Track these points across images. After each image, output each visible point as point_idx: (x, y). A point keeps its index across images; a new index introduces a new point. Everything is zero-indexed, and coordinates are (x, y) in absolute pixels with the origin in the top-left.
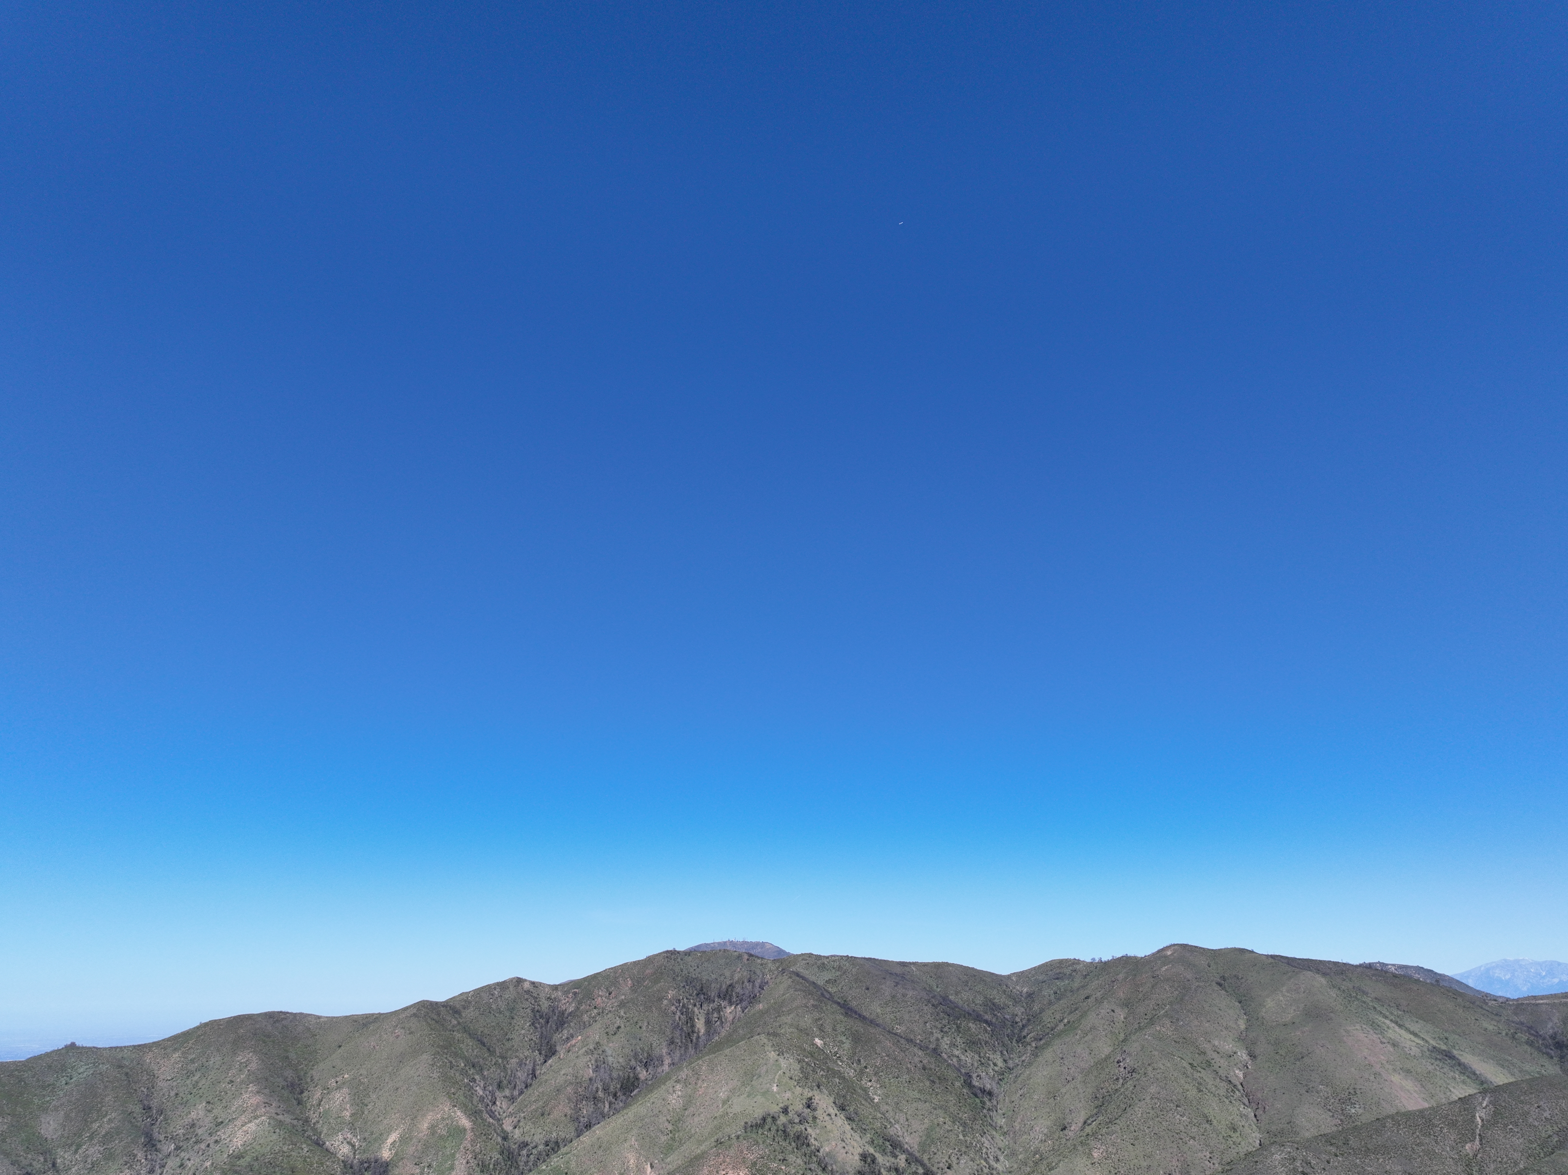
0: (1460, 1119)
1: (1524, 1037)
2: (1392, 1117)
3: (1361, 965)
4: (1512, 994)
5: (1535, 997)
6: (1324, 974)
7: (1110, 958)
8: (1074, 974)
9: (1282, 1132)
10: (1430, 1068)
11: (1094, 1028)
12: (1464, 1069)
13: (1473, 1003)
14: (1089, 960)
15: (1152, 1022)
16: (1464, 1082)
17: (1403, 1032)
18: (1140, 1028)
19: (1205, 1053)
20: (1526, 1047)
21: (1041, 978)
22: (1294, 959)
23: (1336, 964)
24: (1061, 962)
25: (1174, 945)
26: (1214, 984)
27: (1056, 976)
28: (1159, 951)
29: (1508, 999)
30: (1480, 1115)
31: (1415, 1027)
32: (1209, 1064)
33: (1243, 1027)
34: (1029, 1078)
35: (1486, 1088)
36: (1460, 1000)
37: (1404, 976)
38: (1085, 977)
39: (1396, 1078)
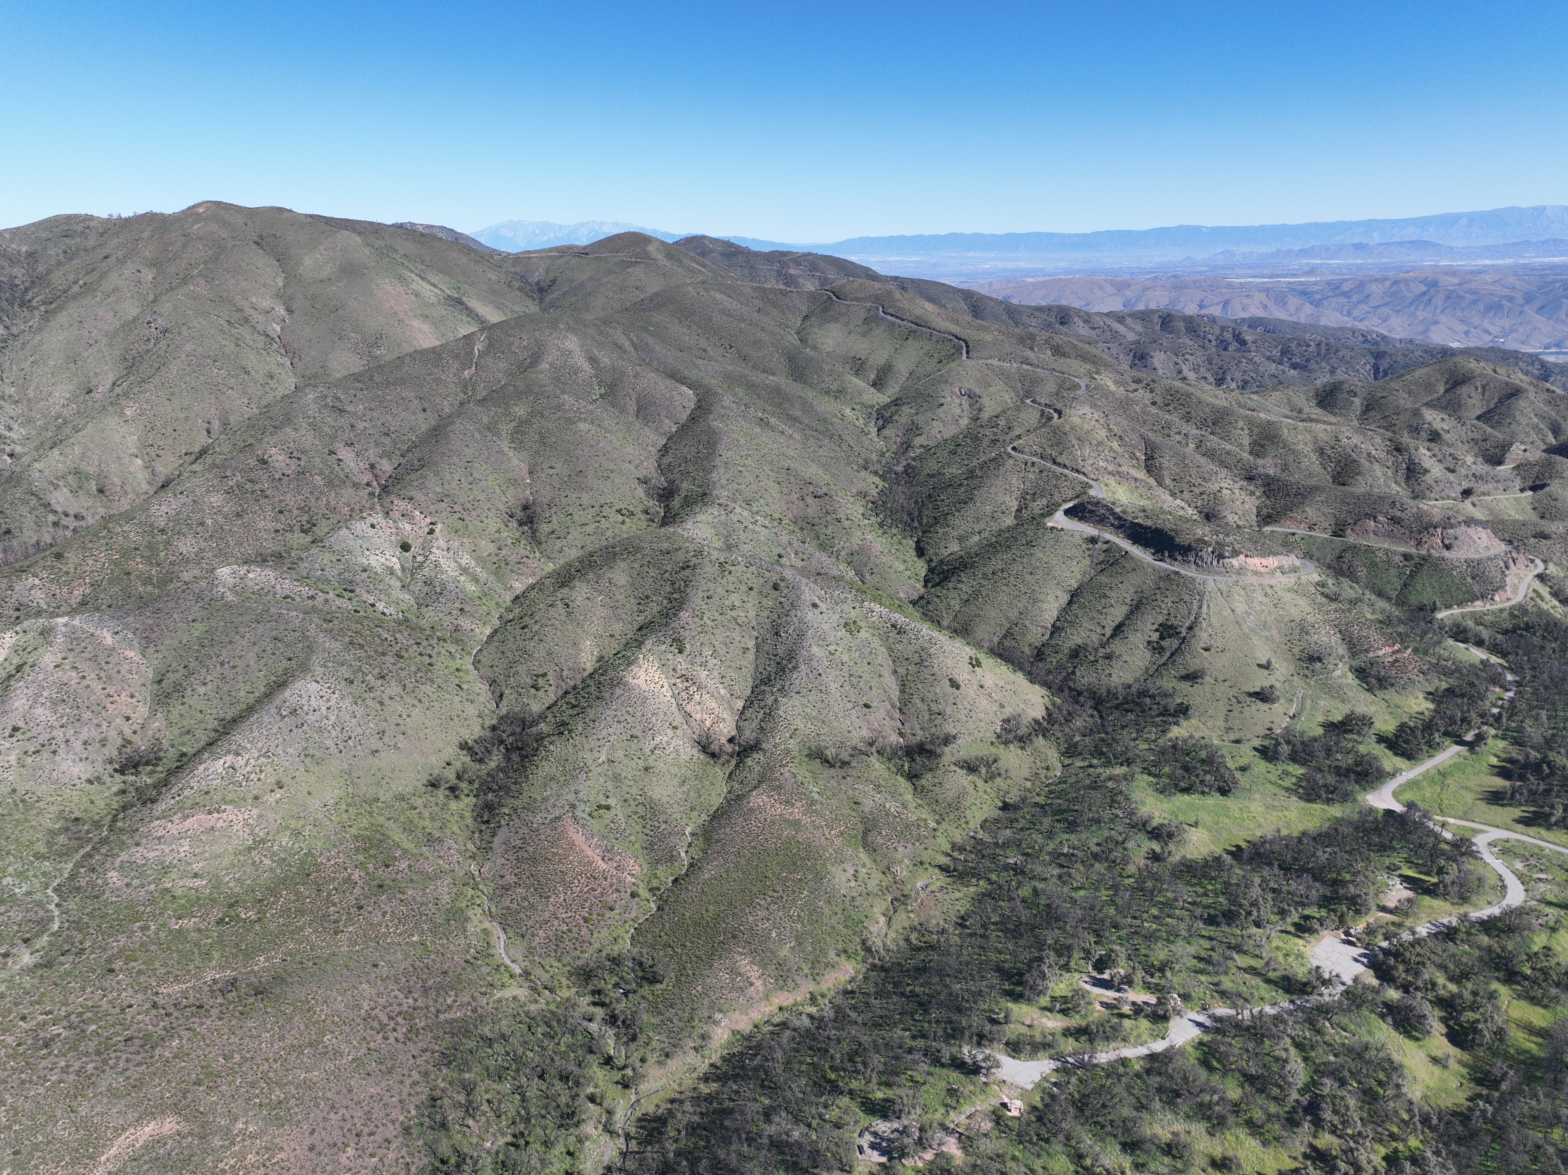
0: (462, 352)
1: (516, 284)
2: (410, 355)
3: (393, 225)
4: (513, 250)
5: (529, 252)
6: (360, 233)
7: (132, 215)
8: (87, 231)
9: (315, 376)
10: (444, 313)
11: (116, 289)
12: (470, 312)
13: (482, 258)
14: (105, 216)
15: (184, 281)
16: (468, 323)
17: (424, 284)
18: (171, 289)
19: (242, 311)
20: (518, 293)
21: (44, 235)
22: (332, 219)
23: (371, 223)
24: (69, 218)
25: (207, 202)
26: (251, 243)
27: (64, 234)
28: (189, 208)
29: (509, 254)
30: (478, 348)
31: (435, 279)
32: (246, 320)
33: (281, 284)
34: (40, 344)
35: (485, 327)
36: (472, 255)
37: (430, 235)
38: (102, 234)
39: (416, 323)
